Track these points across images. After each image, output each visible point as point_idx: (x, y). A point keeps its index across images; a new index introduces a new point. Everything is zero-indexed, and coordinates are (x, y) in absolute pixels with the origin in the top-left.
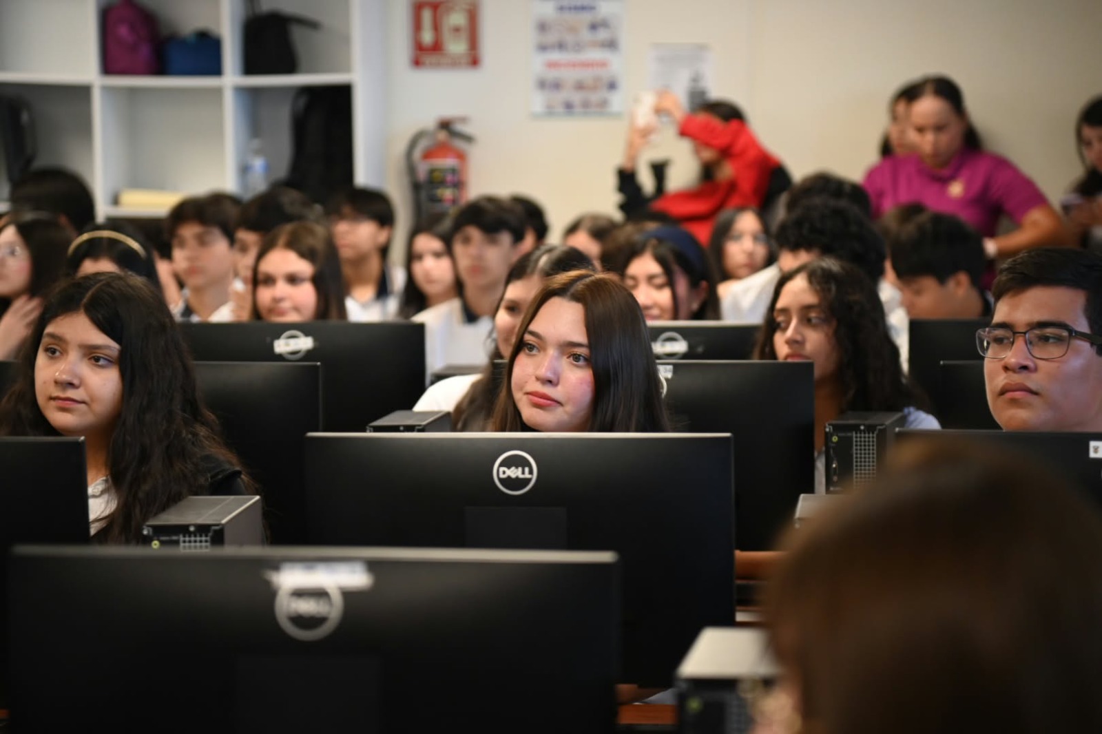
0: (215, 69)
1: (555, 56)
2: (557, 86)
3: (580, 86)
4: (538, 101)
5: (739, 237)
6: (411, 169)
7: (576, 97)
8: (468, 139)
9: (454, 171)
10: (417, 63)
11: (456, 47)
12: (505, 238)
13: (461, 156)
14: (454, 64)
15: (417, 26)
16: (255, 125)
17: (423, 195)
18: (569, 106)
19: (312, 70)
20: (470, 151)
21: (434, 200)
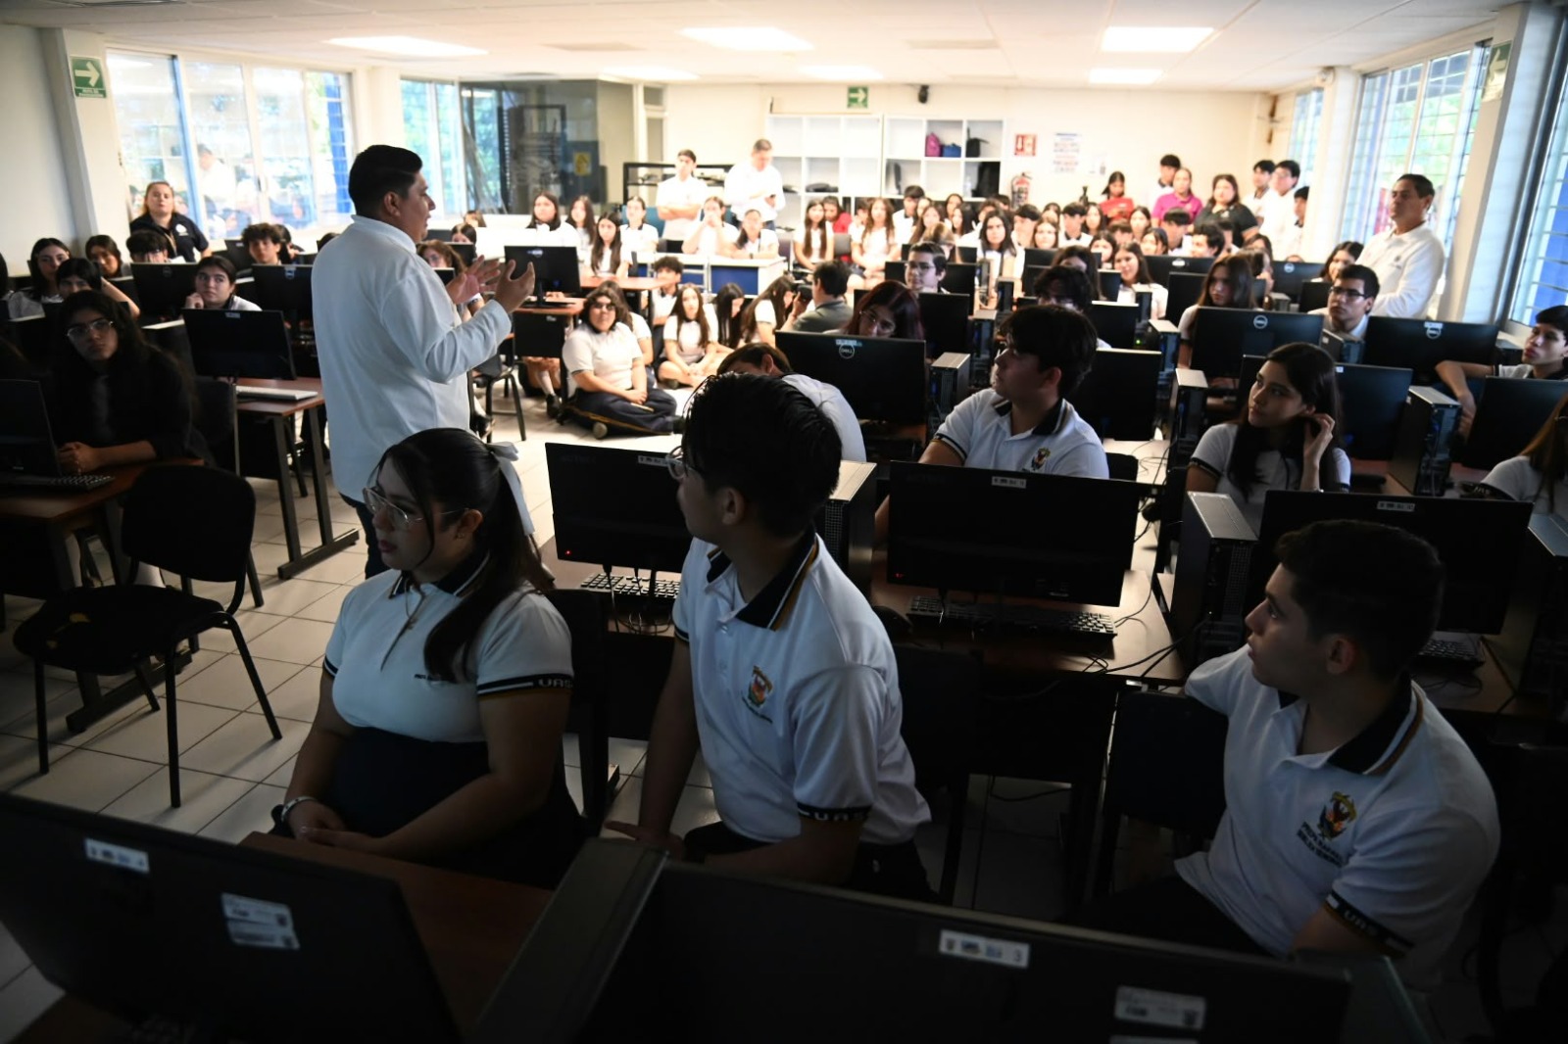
0: (959, 155)
1: (1059, 153)
2: (1059, 163)
3: (1067, 163)
4: (1053, 167)
5: (1135, 219)
6: (1012, 187)
7: (1064, 167)
8: (1029, 178)
9: (1026, 189)
10: (1016, 154)
11: (1028, 149)
12: (1077, 216)
13: (1028, 183)
14: (1028, 154)
15: (1017, 143)
16: (967, 173)
17: (1016, 196)
18: (1062, 169)
19: (986, 156)
20: (1031, 182)
21: (1019, 197)
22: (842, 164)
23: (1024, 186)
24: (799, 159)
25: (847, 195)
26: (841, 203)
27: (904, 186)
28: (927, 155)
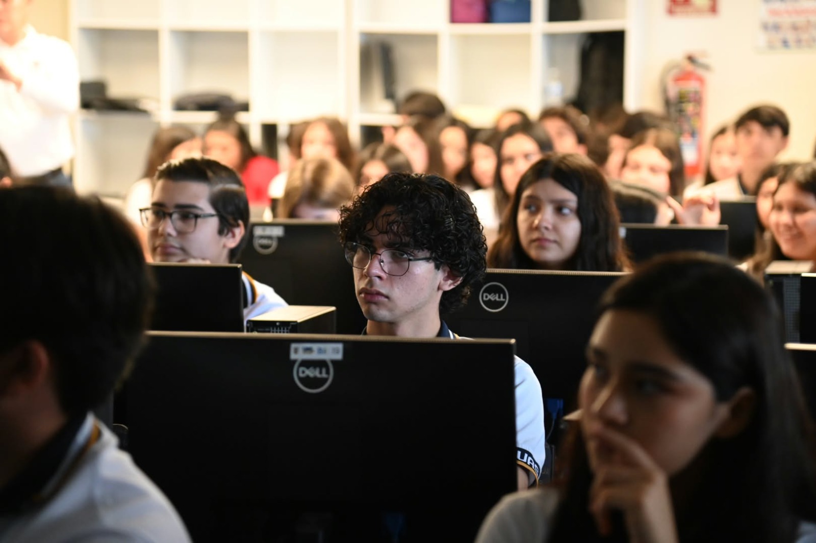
0: (528, 19)
2: (777, 27)
3: (795, 28)
4: (762, 38)
6: (664, 91)
7: (791, 36)
8: (706, 67)
9: (696, 93)
10: (671, 12)
13: (701, 80)
14: (699, 11)
16: (552, 60)
17: (673, 110)
18: (785, 43)
19: (595, 18)
20: (708, 76)
21: (681, 111)
22: (256, 46)
23: (691, 86)
24: (151, 36)
25: (270, 120)
26: (256, 138)
27: (402, 91)
28: (455, 18)
